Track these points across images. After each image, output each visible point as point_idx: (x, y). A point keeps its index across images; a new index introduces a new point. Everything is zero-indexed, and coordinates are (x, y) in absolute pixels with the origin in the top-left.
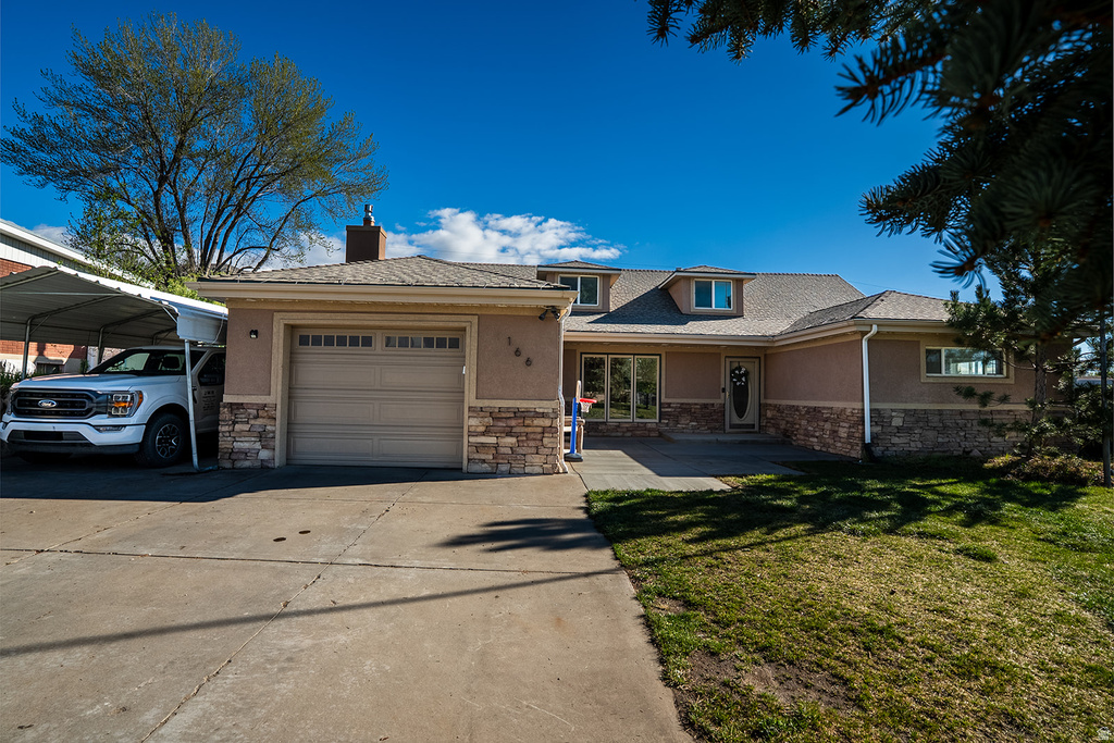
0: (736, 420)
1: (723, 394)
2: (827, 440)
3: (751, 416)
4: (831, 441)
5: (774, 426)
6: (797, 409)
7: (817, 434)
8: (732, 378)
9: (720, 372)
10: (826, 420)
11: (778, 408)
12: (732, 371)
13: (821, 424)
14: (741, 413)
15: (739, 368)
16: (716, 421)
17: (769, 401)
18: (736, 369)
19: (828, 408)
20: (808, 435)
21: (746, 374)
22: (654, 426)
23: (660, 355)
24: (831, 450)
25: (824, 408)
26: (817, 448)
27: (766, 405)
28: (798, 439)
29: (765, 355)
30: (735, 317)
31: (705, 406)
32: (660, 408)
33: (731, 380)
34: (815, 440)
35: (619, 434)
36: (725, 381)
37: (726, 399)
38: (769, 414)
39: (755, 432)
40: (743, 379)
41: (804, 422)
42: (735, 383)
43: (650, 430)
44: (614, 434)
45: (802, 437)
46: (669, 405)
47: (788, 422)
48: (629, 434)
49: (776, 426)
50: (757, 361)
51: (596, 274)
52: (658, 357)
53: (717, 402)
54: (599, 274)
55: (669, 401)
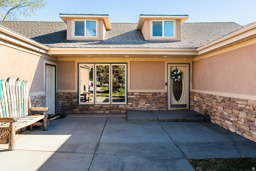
0: (175, 102)
1: (166, 87)
2: (243, 127)
3: (184, 100)
4: (247, 129)
5: (198, 106)
6: (214, 97)
7: (232, 119)
8: (172, 76)
9: (164, 73)
10: (241, 110)
11: (201, 96)
12: (172, 73)
13: (237, 112)
14: (178, 99)
15: (177, 71)
16: (162, 103)
17: (195, 91)
18: (175, 71)
19: (244, 100)
20: (223, 117)
21: (181, 74)
22: (123, 106)
23: (127, 63)
24: (247, 137)
25: (239, 99)
26: (232, 130)
27: (194, 93)
28: (215, 119)
29: (193, 62)
30: (176, 41)
31: (155, 94)
32: (127, 95)
33: (171, 78)
34: (231, 123)
35: (102, 112)
36: (168, 79)
37: (168, 90)
38: (195, 98)
39: (187, 110)
40: (179, 77)
41: (220, 108)
42: (174, 79)
43: (121, 109)
44: (98, 112)
45: (219, 119)
46: (132, 94)
47: (207, 106)
48: (108, 112)
49: (200, 107)
50: (188, 66)
51: (95, 18)
52: (126, 65)
53: (163, 91)
54: (97, 19)
55: (132, 91)
